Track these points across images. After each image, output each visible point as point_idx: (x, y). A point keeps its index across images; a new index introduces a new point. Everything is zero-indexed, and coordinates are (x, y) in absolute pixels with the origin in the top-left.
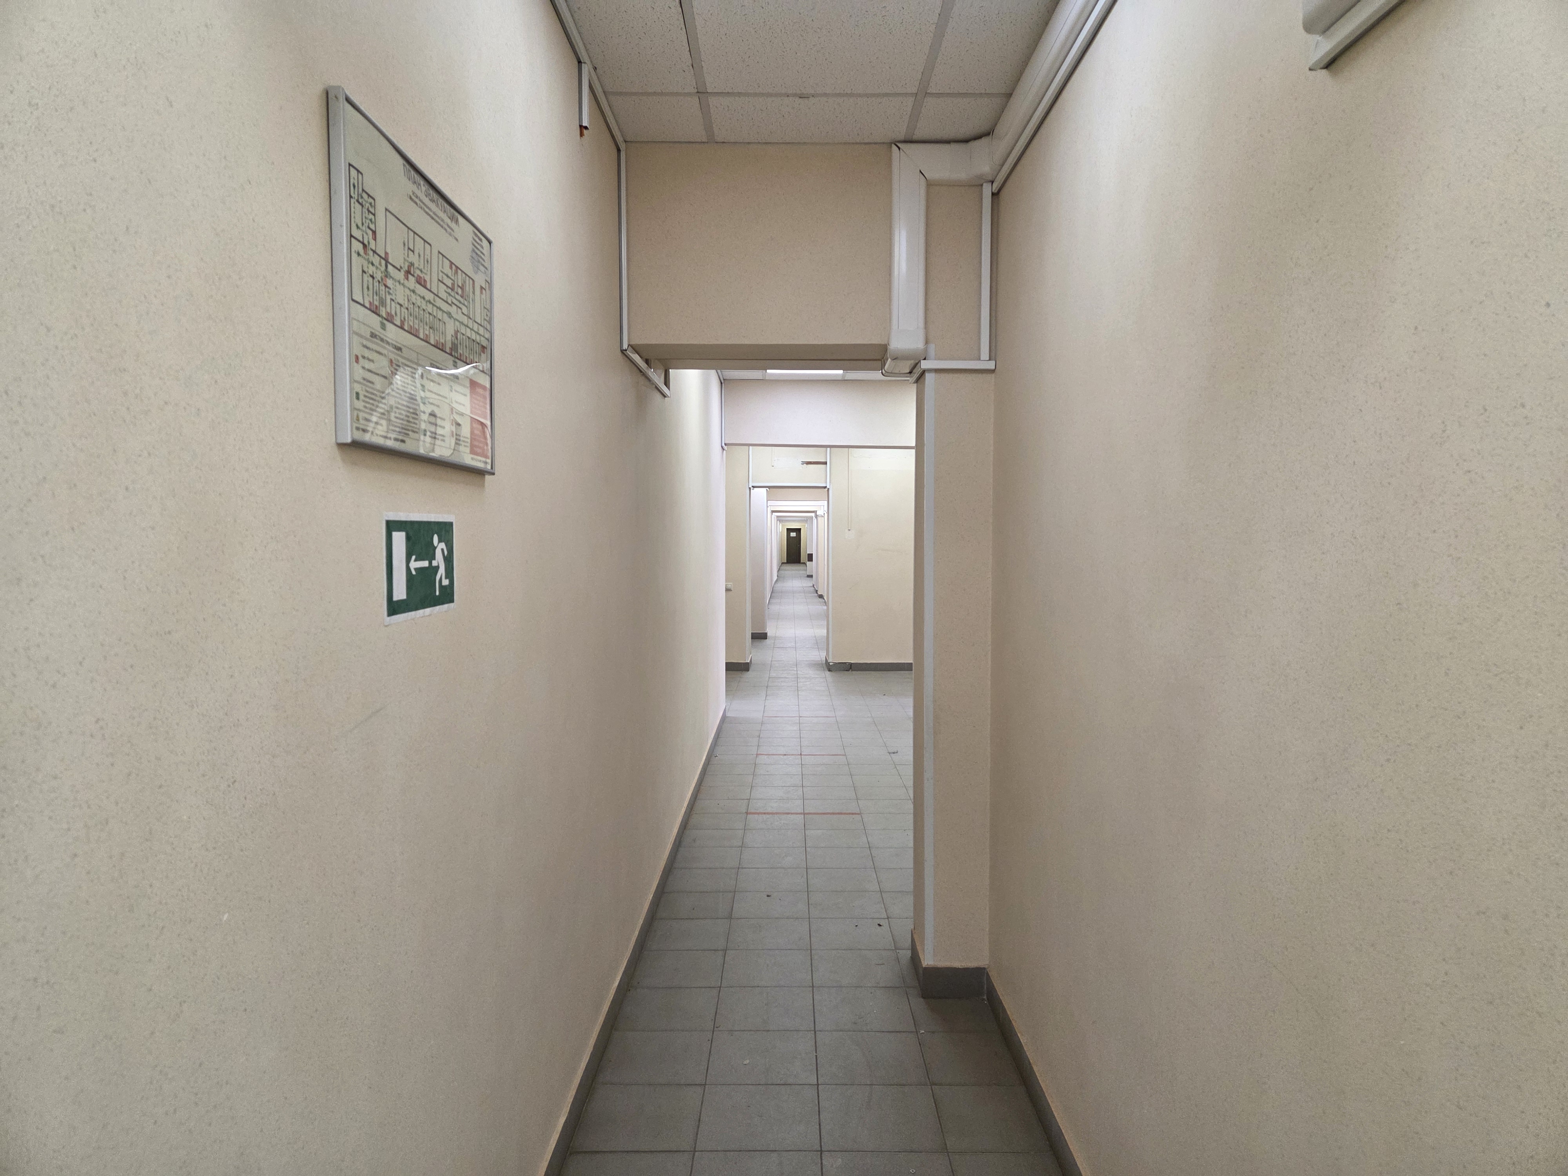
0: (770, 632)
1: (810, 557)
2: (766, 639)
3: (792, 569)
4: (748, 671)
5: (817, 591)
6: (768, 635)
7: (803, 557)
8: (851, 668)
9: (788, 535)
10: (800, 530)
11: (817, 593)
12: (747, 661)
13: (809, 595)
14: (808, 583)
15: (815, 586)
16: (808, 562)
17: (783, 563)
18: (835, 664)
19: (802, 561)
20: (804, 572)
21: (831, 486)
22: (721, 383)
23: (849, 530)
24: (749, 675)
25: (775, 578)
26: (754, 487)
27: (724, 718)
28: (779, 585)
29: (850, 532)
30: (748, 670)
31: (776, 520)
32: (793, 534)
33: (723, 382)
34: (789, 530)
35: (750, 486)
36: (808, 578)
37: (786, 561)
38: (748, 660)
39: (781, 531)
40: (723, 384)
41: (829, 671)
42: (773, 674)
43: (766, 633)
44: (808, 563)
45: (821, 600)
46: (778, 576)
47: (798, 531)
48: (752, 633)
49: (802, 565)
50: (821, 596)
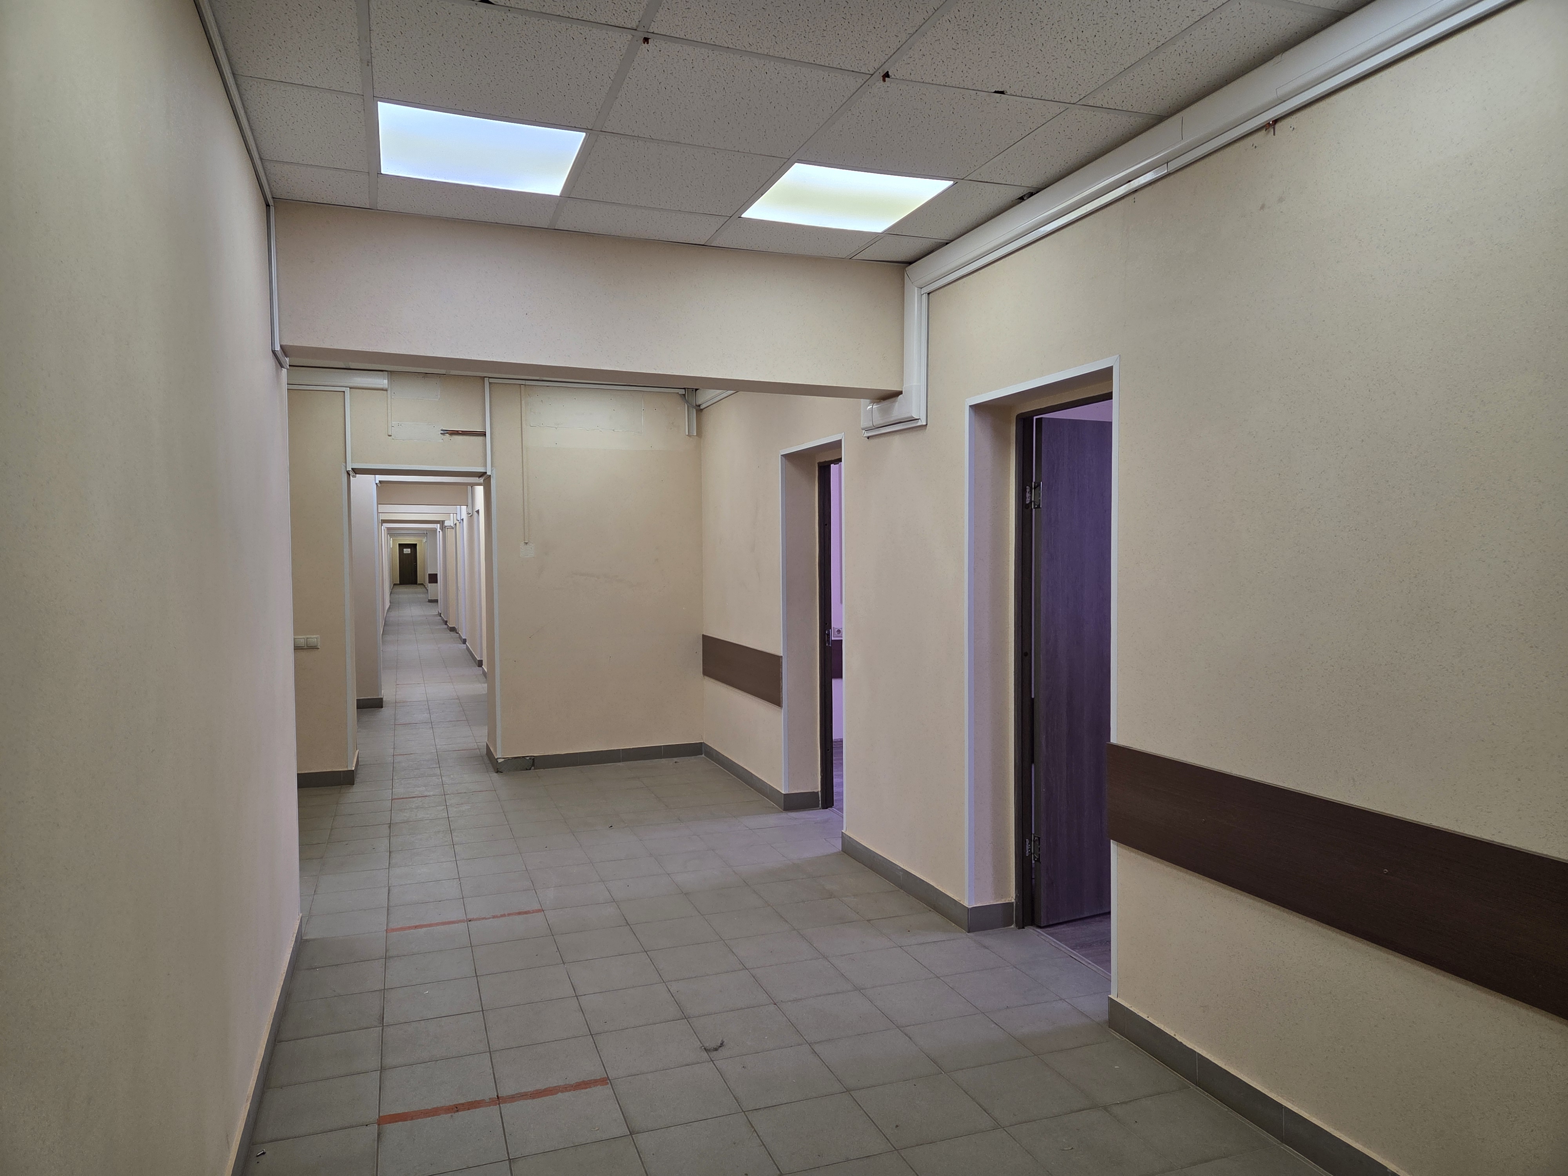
0: (387, 693)
1: (433, 578)
2: (382, 707)
3: (407, 592)
4: (354, 784)
5: (446, 623)
6: (384, 700)
7: (422, 575)
8: (533, 765)
9: (401, 551)
10: (416, 545)
11: (446, 624)
12: (349, 769)
13: (438, 627)
14: (432, 611)
15: (442, 615)
16: (429, 584)
17: (395, 585)
18: (507, 760)
19: (418, 582)
20: (424, 596)
21: (494, 471)
22: (268, 205)
23: (527, 543)
24: (357, 793)
25: (387, 607)
26: (356, 471)
27: (301, 944)
28: (393, 614)
29: (528, 546)
30: (352, 783)
31: (386, 535)
32: (407, 551)
33: (271, 202)
34: (402, 546)
35: (349, 469)
36: (430, 603)
37: (398, 583)
38: (352, 766)
39: (391, 547)
40: (272, 209)
41: (497, 772)
42: (399, 790)
43: (382, 699)
44: (430, 586)
45: (453, 634)
46: (390, 602)
47: (413, 547)
48: (357, 700)
49: (419, 586)
50: (453, 629)
